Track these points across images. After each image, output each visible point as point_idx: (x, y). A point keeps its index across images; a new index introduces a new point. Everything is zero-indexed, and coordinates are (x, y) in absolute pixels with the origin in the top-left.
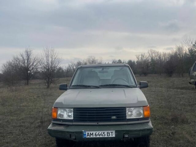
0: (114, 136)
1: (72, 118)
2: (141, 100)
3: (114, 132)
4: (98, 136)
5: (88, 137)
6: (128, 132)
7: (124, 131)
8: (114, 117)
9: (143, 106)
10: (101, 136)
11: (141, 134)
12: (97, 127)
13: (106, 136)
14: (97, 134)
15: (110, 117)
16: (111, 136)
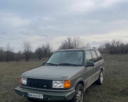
0: (42, 98)
1: (26, 84)
2: (66, 76)
3: (42, 95)
4: (35, 97)
5: (30, 96)
6: (50, 96)
7: (47, 95)
8: (45, 86)
9: (65, 81)
10: (36, 97)
11: (58, 99)
12: (36, 91)
13: (38, 97)
14: (34, 95)
15: (43, 86)
16: (41, 98)
